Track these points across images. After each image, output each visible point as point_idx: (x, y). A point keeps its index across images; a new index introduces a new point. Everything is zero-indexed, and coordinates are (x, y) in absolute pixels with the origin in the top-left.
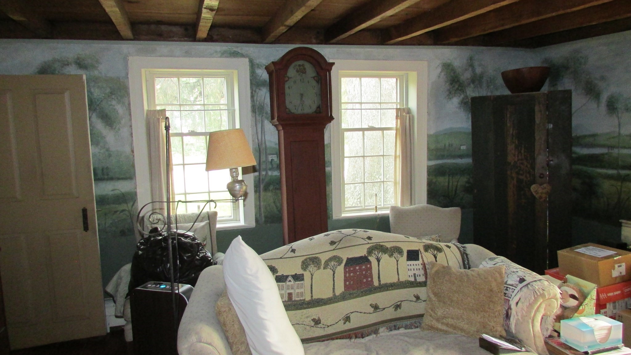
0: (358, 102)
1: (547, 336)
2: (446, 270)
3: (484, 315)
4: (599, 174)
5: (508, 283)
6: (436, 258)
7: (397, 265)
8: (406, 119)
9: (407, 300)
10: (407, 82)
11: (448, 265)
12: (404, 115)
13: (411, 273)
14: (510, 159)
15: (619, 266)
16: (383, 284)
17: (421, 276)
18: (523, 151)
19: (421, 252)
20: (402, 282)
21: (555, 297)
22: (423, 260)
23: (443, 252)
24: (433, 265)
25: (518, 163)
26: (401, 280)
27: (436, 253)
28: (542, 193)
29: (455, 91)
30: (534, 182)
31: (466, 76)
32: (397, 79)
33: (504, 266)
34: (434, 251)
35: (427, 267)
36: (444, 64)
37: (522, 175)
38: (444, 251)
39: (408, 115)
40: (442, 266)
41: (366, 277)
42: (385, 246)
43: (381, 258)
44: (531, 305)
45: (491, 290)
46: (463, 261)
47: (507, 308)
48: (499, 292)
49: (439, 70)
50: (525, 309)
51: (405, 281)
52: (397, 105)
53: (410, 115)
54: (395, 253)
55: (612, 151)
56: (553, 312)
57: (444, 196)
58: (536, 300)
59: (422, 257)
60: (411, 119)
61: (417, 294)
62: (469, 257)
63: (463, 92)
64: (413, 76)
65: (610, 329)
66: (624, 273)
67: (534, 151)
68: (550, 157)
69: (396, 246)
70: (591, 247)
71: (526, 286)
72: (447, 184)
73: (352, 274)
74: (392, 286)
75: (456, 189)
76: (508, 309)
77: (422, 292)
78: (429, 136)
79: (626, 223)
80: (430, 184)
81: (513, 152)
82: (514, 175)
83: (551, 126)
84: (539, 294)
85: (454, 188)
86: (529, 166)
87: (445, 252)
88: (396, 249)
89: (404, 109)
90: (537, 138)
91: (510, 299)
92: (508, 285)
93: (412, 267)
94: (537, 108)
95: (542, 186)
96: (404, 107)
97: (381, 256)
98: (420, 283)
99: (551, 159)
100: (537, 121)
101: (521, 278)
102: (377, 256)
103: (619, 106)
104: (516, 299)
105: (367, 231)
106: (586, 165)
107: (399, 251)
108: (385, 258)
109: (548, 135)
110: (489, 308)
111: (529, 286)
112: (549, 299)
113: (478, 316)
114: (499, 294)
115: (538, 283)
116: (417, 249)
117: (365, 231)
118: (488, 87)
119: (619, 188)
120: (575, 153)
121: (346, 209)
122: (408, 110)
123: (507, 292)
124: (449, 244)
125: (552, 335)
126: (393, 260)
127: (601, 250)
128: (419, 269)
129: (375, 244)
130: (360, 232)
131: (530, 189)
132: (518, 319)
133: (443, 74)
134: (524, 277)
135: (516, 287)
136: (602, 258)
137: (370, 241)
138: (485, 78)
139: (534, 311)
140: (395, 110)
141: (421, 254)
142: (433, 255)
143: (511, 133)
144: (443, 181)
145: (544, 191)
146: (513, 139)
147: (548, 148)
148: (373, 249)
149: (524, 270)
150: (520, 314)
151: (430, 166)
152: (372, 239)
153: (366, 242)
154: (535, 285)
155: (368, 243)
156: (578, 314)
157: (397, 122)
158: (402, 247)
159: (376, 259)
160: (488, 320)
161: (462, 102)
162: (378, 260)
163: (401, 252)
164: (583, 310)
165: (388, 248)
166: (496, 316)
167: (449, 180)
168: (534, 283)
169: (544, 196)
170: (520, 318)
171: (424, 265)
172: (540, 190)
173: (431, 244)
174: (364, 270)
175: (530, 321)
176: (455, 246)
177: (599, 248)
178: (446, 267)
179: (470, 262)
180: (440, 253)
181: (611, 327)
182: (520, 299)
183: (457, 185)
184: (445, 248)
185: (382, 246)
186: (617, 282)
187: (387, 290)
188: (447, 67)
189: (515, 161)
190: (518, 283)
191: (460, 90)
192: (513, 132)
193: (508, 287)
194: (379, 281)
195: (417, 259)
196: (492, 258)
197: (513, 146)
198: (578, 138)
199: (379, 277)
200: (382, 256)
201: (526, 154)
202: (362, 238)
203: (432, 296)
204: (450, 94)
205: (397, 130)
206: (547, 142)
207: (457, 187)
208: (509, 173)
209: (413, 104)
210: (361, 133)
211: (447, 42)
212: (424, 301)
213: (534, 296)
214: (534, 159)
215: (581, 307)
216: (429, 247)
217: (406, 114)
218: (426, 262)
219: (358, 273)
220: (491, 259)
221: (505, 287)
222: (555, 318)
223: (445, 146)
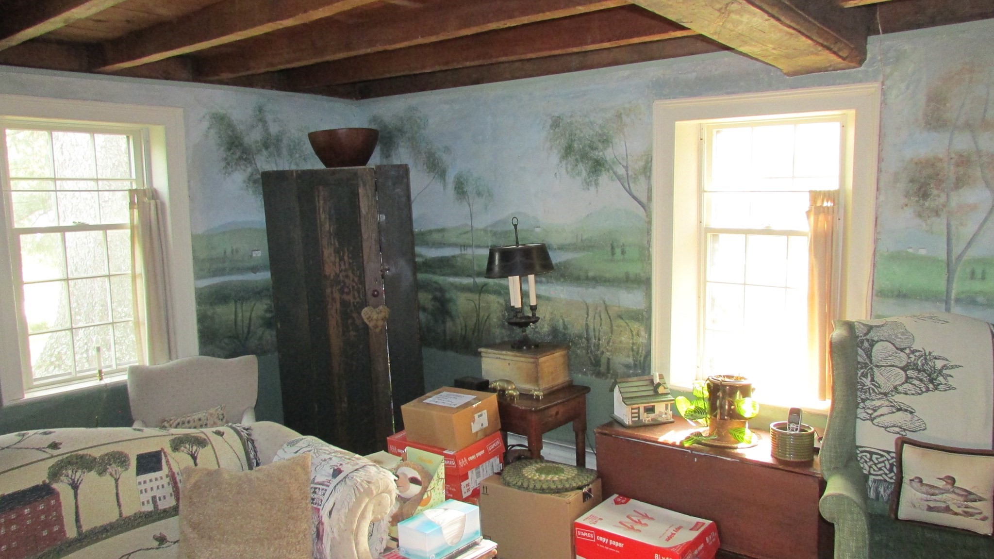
0: (50, 177)
1: (382, 551)
2: (213, 476)
3: (280, 545)
4: (452, 284)
5: (316, 481)
6: (194, 458)
7: (117, 487)
8: (150, 209)
9: (140, 550)
10: (148, 142)
11: (219, 467)
12: (145, 201)
13: (148, 496)
14: (330, 270)
15: (479, 416)
16: (86, 531)
17: (168, 497)
18: (346, 258)
19: (165, 453)
20: (129, 518)
21: (387, 491)
22: (170, 469)
23: (210, 446)
24: (188, 472)
25: (341, 275)
26: (125, 514)
27: (196, 450)
28: (377, 320)
29: (237, 160)
30: (365, 304)
31: (253, 137)
32: (128, 137)
33: (311, 453)
34: (192, 447)
35: (178, 478)
36: (213, 114)
37: (348, 293)
38: (211, 443)
39: (153, 202)
40: (205, 472)
41: (47, 525)
42: (90, 455)
43: (82, 480)
44: (352, 511)
45: (290, 499)
46: (247, 454)
47: (317, 523)
48: (302, 499)
49: (206, 124)
50: (343, 520)
51: (135, 514)
52: (131, 183)
53: (157, 201)
54: (110, 465)
55: (465, 252)
56: (386, 513)
57: (230, 337)
58: (359, 501)
59: (167, 461)
60: (160, 208)
61: (160, 534)
62: (256, 445)
63: (250, 163)
64: (158, 134)
65: (463, 521)
66: (486, 424)
67: (363, 256)
68: (385, 264)
69: (113, 452)
70: (445, 393)
71: (342, 480)
72: (233, 317)
73: (14, 528)
74: (107, 531)
75: (250, 325)
76: (319, 523)
77: (169, 527)
78: (194, 237)
79: (486, 353)
80: (202, 319)
81: (333, 259)
82: (337, 295)
83: (383, 218)
84: (362, 490)
85: (246, 322)
86: (356, 279)
87: (212, 446)
88: (114, 457)
89: (144, 191)
90: (365, 236)
91: (319, 507)
92: (316, 484)
93: (148, 486)
94: (361, 191)
95: (377, 309)
96: (146, 187)
97: (80, 477)
98: (165, 511)
99: (387, 267)
100: (364, 211)
101: (336, 468)
102: (71, 478)
103: (470, 188)
104: (328, 506)
105: (50, 433)
106: (434, 273)
107: (120, 459)
108: (90, 480)
109: (379, 232)
110: (288, 530)
111: (347, 480)
112: (378, 494)
113: (269, 548)
114: (304, 502)
115: (362, 472)
116: (157, 449)
117: (45, 433)
118: (291, 155)
119: (477, 302)
120: (421, 256)
121: (35, 383)
122: (152, 192)
123: (316, 496)
124: (221, 429)
125: (389, 546)
126: (107, 481)
127: (457, 396)
128: (163, 486)
129: (67, 455)
130: (34, 436)
131: (360, 314)
132: (334, 538)
133: (212, 131)
134: (340, 467)
135: (328, 486)
136: (458, 408)
137: (55, 452)
138: (284, 141)
139: (357, 519)
140: (127, 192)
141: (166, 456)
142: (189, 454)
143: (327, 229)
144: (225, 313)
145: (382, 315)
146: (330, 238)
147: (381, 251)
148: (62, 467)
149: (341, 453)
150: (335, 530)
151: (200, 289)
152: (60, 446)
153: (48, 456)
154: (356, 476)
155: (52, 457)
156: (422, 506)
157: (132, 215)
158: (126, 451)
159: (70, 484)
160: (287, 551)
161: (249, 180)
162: (75, 486)
163: (124, 461)
164: (429, 498)
165: (95, 459)
166: (299, 542)
167: (236, 308)
168: (355, 474)
169: (380, 323)
170: (336, 535)
171: (172, 476)
172: (375, 316)
173: (187, 434)
174: (43, 512)
175: (352, 537)
176: (232, 431)
177: (455, 394)
178: (215, 471)
179: (258, 454)
180: (203, 448)
181: (465, 516)
182: (334, 504)
183: (250, 316)
184: (214, 438)
185: (82, 457)
186: (478, 438)
187: (98, 540)
188: (221, 120)
189: (336, 274)
190: (330, 478)
191: (245, 160)
192: (330, 229)
193: (317, 488)
194: (79, 527)
195: (158, 468)
196: (293, 442)
197: (331, 250)
198: (422, 234)
199: (77, 520)
200: (82, 476)
201: (351, 261)
202: (38, 449)
203: (188, 530)
204: (229, 165)
205: (133, 228)
206: (380, 242)
207: (250, 319)
208: (328, 291)
209: (161, 182)
210: (58, 235)
211: (216, 78)
212: (175, 543)
213: (356, 495)
214: (362, 268)
215: (426, 493)
216: (181, 441)
217: (149, 199)
218: (176, 470)
219: (28, 522)
220: (292, 444)
221: (312, 488)
222: (391, 520)
223: (225, 253)
